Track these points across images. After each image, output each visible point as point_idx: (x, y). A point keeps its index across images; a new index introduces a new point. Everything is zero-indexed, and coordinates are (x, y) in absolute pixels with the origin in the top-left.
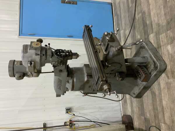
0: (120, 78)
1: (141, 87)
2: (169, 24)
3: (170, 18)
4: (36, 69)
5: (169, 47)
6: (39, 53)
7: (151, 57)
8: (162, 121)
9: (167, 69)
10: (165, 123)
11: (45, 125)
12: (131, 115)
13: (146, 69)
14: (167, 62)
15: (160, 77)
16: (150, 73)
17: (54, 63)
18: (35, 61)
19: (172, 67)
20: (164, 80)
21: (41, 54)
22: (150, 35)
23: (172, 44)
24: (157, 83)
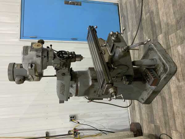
0: (127, 81)
1: (150, 92)
2: (178, 23)
3: (179, 17)
4: (37, 72)
5: (179, 48)
6: (40, 54)
7: (160, 59)
8: (173, 128)
9: (177, 72)
10: (176, 130)
11: (47, 134)
12: (140, 123)
13: (155, 72)
14: (177, 64)
15: (170, 80)
16: (160, 77)
17: (57, 65)
18: (36, 63)
19: (183, 69)
20: (175, 83)
21: (42, 56)
22: (159, 36)
23: (182, 45)
24: (167, 87)
